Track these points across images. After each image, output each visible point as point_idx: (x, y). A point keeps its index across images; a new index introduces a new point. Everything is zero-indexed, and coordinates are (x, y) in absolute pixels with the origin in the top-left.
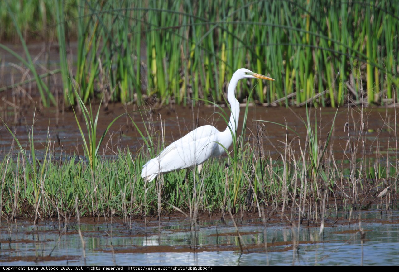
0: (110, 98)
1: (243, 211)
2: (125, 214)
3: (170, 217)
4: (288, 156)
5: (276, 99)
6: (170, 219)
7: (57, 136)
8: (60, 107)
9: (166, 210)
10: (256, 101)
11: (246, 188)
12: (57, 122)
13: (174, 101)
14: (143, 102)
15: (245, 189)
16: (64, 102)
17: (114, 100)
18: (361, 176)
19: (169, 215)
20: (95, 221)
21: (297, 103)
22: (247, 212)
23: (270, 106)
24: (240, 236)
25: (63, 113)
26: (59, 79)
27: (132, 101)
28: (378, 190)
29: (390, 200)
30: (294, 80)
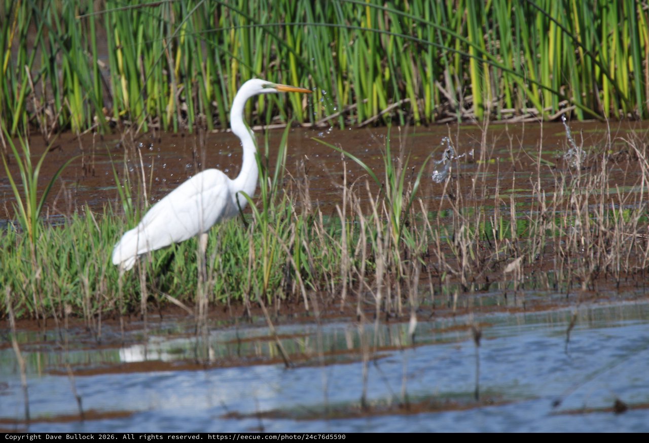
0: (55, 124)
1: (279, 301)
2: (88, 312)
3: (162, 314)
4: (348, 208)
5: (323, 116)
6: (162, 318)
9: (155, 303)
13: (158, 125)
14: (108, 128)
17: (60, 128)
19: (160, 312)
20: (39, 326)
22: (285, 302)
23: (314, 127)
24: (280, 342)
27: (90, 128)
28: (500, 259)
29: (519, 273)
30: (352, 82)
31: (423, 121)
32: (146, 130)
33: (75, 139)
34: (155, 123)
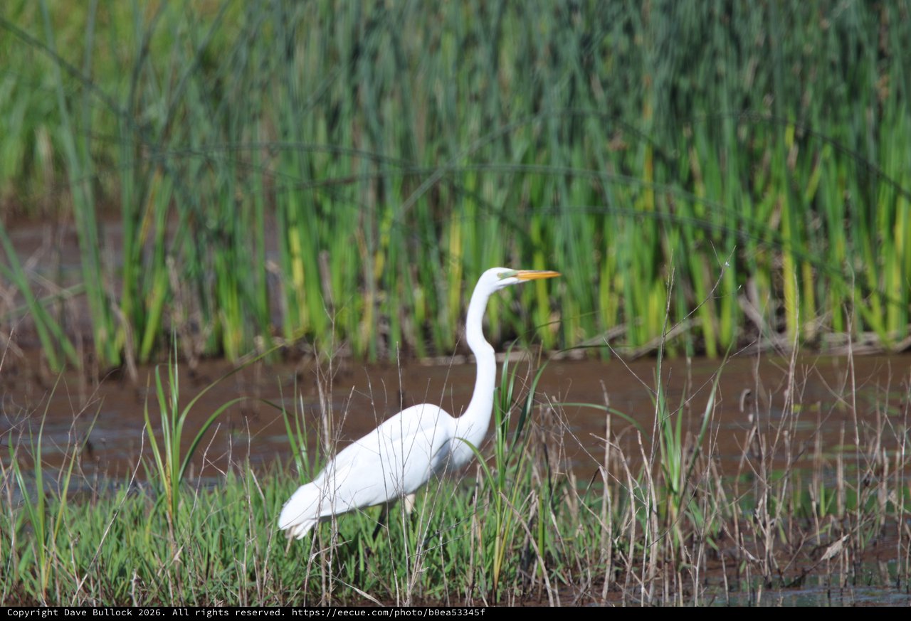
0: (202, 347)
1: (513, 599)
8: (88, 371)
9: (338, 599)
11: (518, 545)
13: (348, 352)
14: (279, 357)
15: (516, 547)
16: (96, 360)
17: (211, 353)
18: (780, 511)
21: (629, 349)
22: (523, 599)
23: (567, 359)
26: (84, 308)
28: (821, 543)
29: (847, 564)
30: (621, 296)
31: (720, 351)
32: (331, 359)
33: (232, 367)
34: (343, 348)
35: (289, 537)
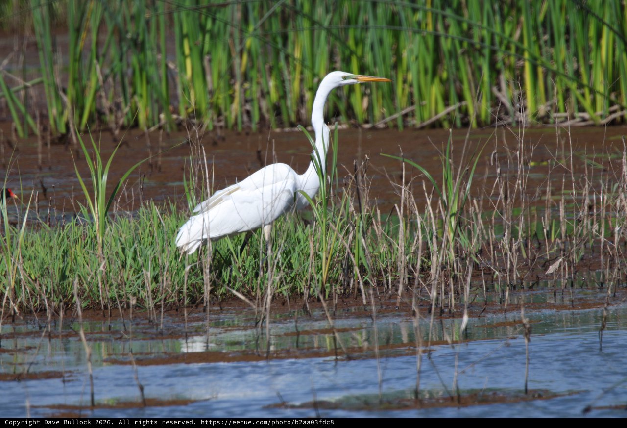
0: (123, 121)
1: (337, 296)
2: (150, 303)
3: (222, 306)
4: (405, 206)
5: (383, 117)
6: (221, 309)
7: (41, 183)
8: (43, 138)
9: (215, 295)
10: (352, 121)
11: (341, 258)
12: (40, 161)
13: (222, 124)
14: (175, 127)
15: (339, 259)
16: (49, 129)
17: (129, 125)
18: (521, 235)
19: (220, 304)
20: (104, 316)
21: (416, 122)
22: (343, 296)
23: (374, 129)
24: (337, 335)
25: (49, 146)
26: (41, 94)
27: (157, 126)
28: (550, 258)
29: (567, 272)
30: (411, 86)
31: (479, 123)
32: (211, 128)
33: (143, 135)
34: (219, 121)
35: (182, 252)
